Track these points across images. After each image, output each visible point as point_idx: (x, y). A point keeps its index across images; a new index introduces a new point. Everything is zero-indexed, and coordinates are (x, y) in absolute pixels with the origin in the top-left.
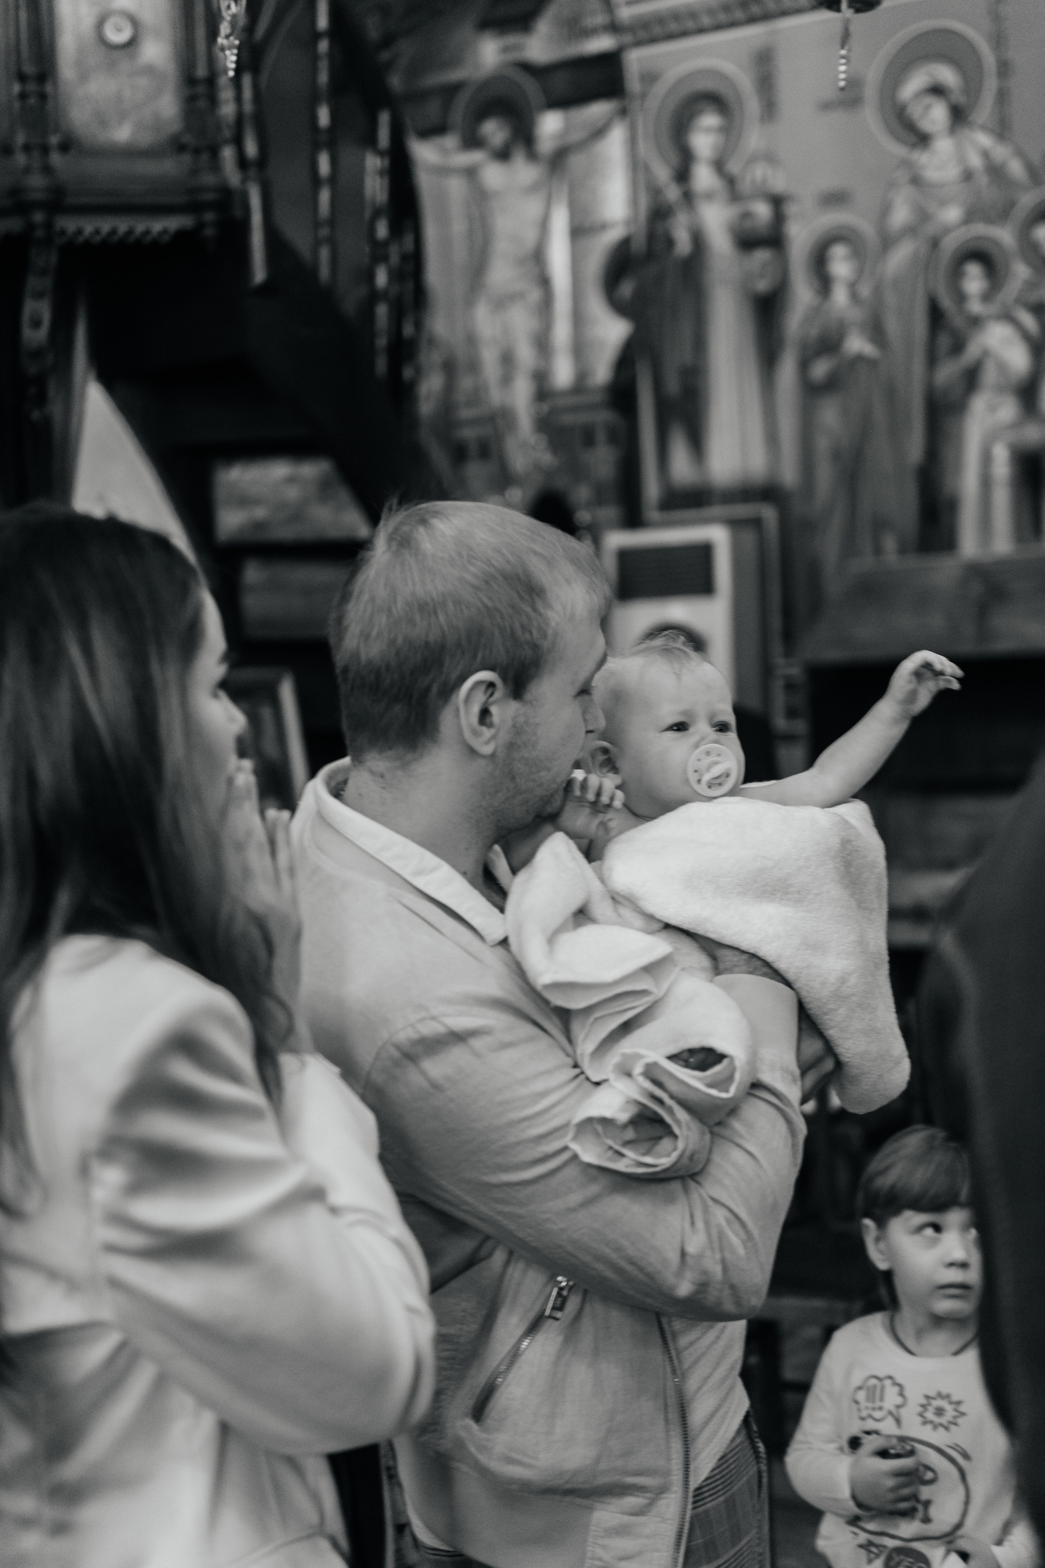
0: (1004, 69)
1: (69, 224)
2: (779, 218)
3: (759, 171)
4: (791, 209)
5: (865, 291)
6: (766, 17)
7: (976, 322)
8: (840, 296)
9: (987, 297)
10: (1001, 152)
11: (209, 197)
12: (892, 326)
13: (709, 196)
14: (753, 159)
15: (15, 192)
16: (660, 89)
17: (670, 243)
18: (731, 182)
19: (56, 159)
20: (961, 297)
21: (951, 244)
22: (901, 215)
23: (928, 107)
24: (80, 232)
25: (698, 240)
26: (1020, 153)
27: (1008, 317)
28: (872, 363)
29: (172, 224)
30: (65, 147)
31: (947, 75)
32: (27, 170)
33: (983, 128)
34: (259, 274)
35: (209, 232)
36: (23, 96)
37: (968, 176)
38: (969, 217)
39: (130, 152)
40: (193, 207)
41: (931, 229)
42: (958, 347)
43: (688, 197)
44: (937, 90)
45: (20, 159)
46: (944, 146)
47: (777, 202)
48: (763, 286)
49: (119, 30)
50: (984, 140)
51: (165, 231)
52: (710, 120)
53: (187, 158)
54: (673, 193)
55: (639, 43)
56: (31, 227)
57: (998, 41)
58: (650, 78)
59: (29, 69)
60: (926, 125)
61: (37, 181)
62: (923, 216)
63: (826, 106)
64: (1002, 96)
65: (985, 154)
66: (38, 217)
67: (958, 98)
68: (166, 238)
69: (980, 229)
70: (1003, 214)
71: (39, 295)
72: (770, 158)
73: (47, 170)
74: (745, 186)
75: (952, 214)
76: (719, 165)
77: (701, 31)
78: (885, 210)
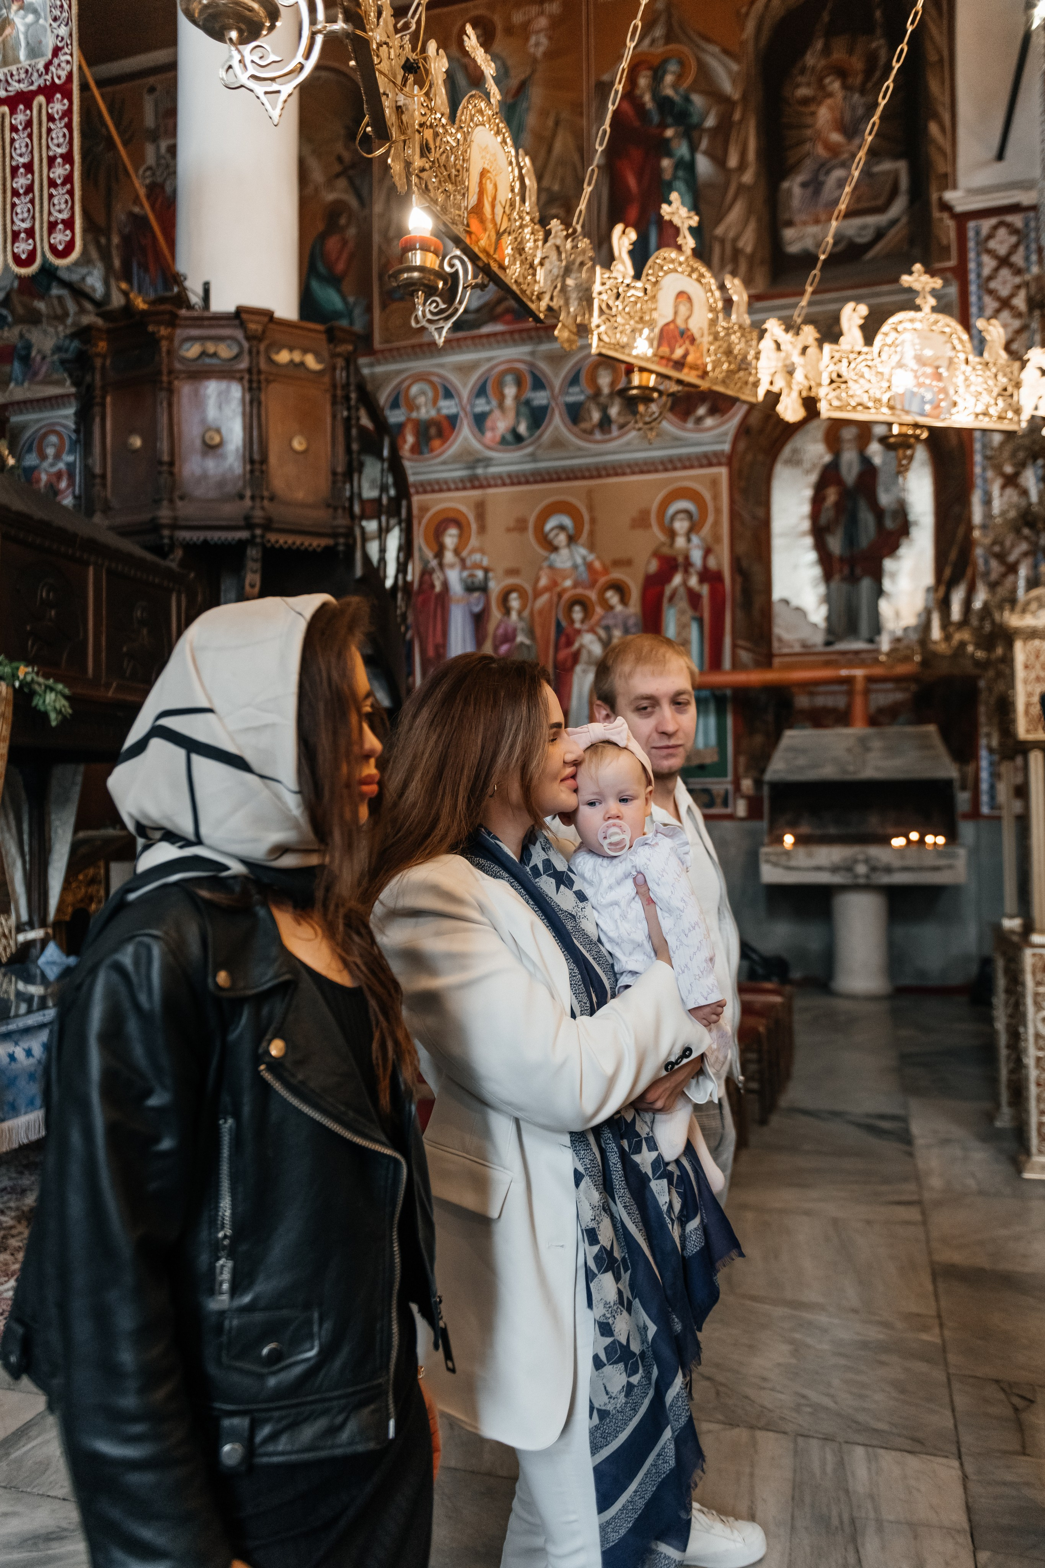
0: (593, 521)
1: (272, 537)
2: (486, 579)
3: (477, 557)
4: (491, 575)
5: (526, 614)
6: (481, 487)
7: (578, 632)
8: (514, 615)
9: (583, 621)
10: (591, 557)
11: (341, 530)
12: (538, 631)
13: (452, 566)
14: (472, 552)
15: (247, 518)
16: (429, 515)
17: (433, 586)
18: (463, 561)
19: (266, 503)
20: (572, 621)
21: (566, 596)
22: (543, 582)
23: (557, 535)
24: (277, 542)
25: (445, 585)
26: (599, 557)
27: (592, 630)
28: (528, 647)
29: (324, 542)
30: (272, 499)
31: (567, 521)
32: (253, 508)
33: (583, 546)
34: (359, 572)
35: (341, 548)
36: (252, 471)
37: (575, 567)
38: (576, 585)
39: (303, 505)
40: (334, 535)
41: (559, 589)
42: (570, 643)
43: (441, 565)
44: (562, 528)
45: (248, 502)
46: (564, 552)
47: (486, 571)
48: (477, 609)
49: (300, 443)
50: (583, 551)
51: (319, 546)
52: (453, 531)
53: (331, 511)
54: (434, 563)
55: (418, 493)
56: (254, 536)
57: (591, 508)
58: (424, 509)
59: (256, 457)
60: (556, 542)
61: (258, 513)
62: (554, 583)
63: (509, 530)
64: (592, 533)
65: (584, 558)
66: (258, 532)
67: (571, 531)
68: (319, 550)
69: (579, 591)
70: (592, 585)
71: (255, 572)
72: (482, 551)
73: (263, 508)
74: (468, 563)
75: (568, 583)
76: (457, 552)
77: (449, 490)
78: (537, 580)
